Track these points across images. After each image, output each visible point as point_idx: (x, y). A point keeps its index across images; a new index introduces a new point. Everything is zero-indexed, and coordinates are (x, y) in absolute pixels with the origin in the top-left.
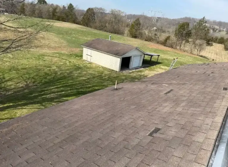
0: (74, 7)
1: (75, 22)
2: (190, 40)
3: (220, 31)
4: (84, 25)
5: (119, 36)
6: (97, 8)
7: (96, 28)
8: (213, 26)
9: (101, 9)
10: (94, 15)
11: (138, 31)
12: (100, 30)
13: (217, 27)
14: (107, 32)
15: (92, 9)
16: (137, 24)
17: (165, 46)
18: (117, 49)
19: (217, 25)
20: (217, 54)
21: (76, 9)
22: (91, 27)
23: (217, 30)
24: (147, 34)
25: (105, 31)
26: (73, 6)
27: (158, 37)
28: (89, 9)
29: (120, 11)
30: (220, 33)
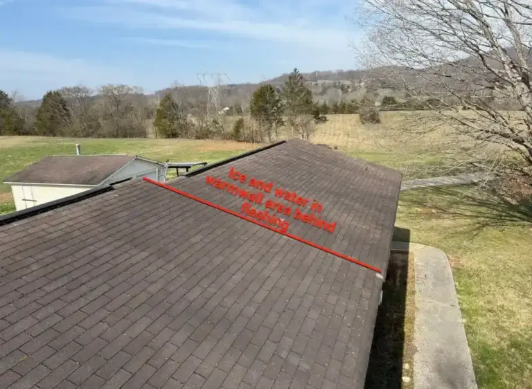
0: (9, 97)
1: (19, 130)
2: (284, 119)
3: (355, 89)
4: (45, 134)
5: (134, 140)
6: (68, 90)
7: (75, 135)
8: (339, 83)
9: (77, 90)
10: (64, 106)
11: (176, 122)
12: (87, 136)
13: (347, 83)
14: (104, 137)
15: (57, 94)
16: (169, 108)
17: (239, 141)
18: (90, 170)
19: (347, 79)
20: (348, 135)
21: (16, 101)
22: (63, 135)
23: (349, 87)
24: (196, 123)
25: (100, 136)
26: (7, 95)
27: (222, 126)
28: (49, 95)
29: (123, 86)
30: (355, 93)
